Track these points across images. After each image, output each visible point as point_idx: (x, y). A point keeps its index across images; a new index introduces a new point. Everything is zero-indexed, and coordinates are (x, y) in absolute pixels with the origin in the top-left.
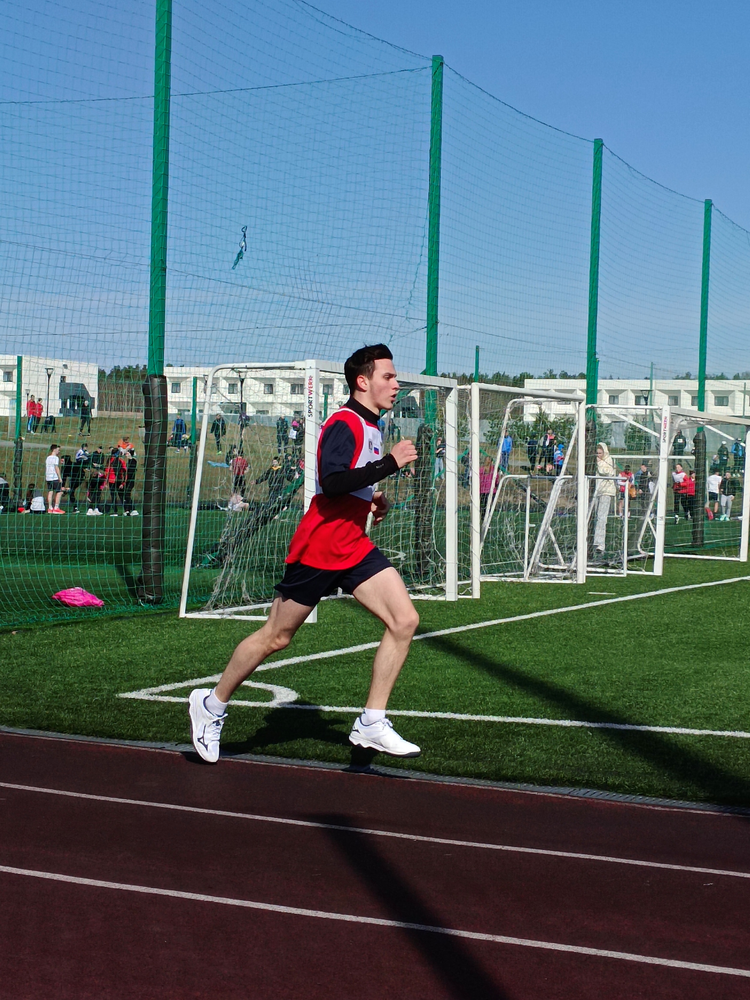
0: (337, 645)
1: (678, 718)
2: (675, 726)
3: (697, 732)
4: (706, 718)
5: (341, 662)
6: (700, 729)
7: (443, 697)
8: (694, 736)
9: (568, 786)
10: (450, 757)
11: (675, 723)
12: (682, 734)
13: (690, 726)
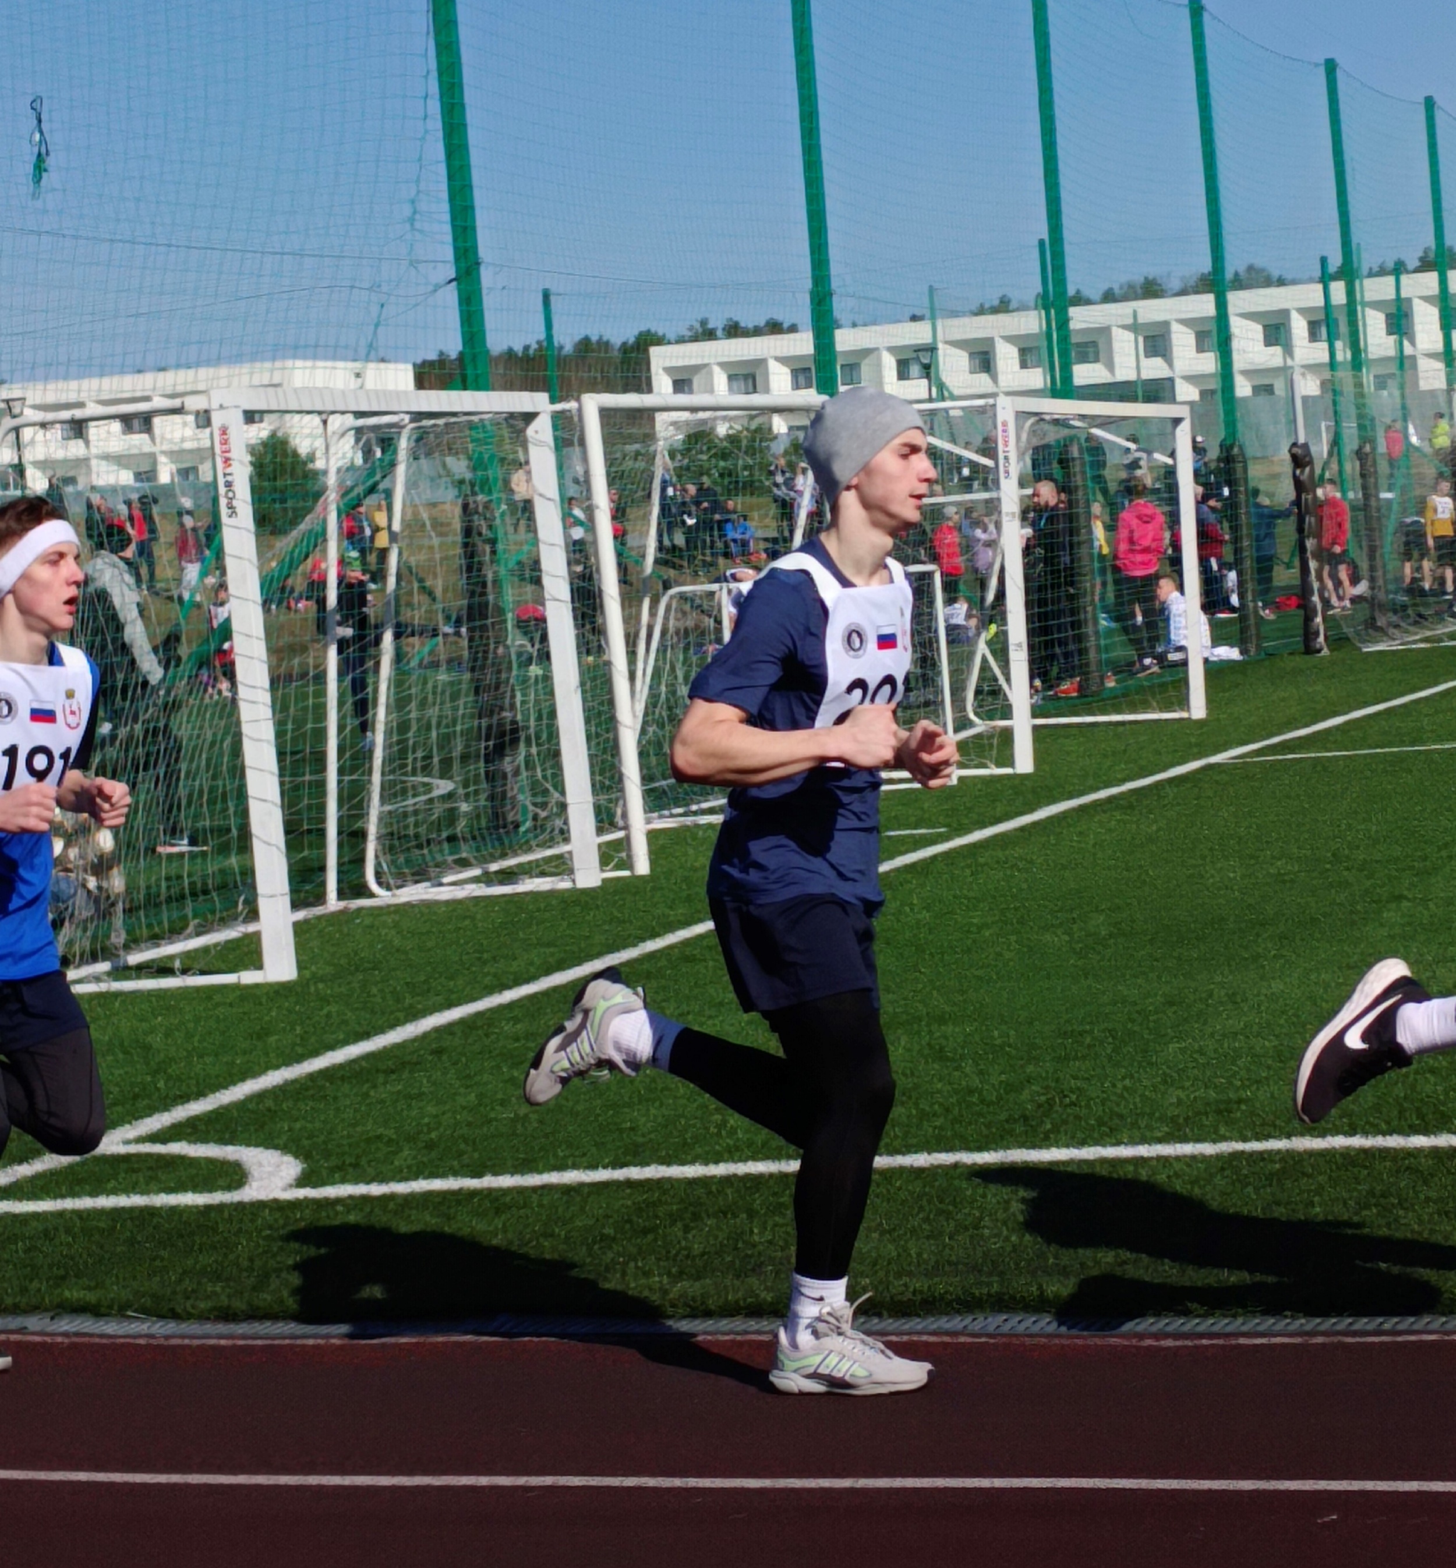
0: (358, 1029)
1: (1161, 1119)
2: (1160, 1141)
3: (1207, 1149)
4: (1219, 1112)
5: (378, 1071)
6: (1214, 1141)
7: (632, 1129)
8: (1204, 1158)
9: (958, 1312)
10: (681, 1273)
11: (1159, 1134)
12: (1178, 1158)
13: (1190, 1134)
